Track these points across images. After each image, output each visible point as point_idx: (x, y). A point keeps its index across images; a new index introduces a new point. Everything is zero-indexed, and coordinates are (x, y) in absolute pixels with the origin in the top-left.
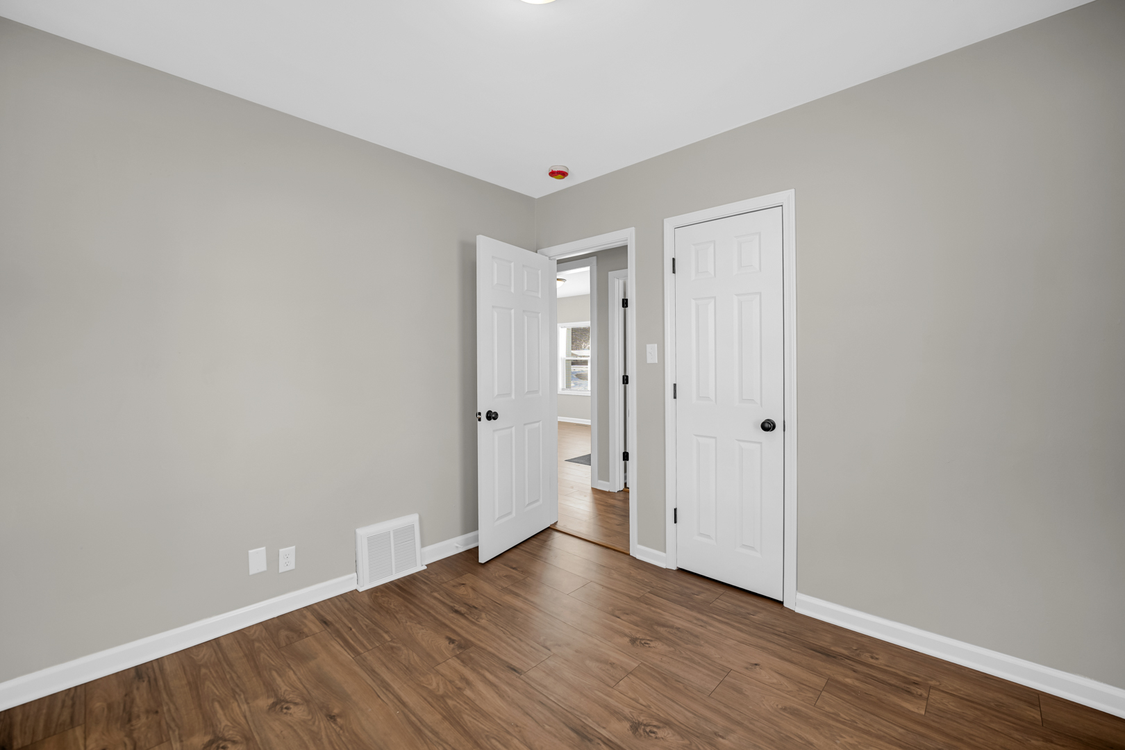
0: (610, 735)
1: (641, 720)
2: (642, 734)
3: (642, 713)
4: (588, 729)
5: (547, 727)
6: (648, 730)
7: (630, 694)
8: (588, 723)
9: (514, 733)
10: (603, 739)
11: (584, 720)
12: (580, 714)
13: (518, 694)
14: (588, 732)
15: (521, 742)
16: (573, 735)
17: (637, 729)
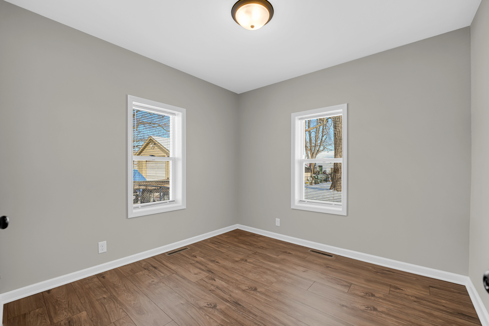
0: (226, 304)
1: (211, 309)
2: (213, 304)
3: (210, 312)
4: (234, 306)
5: (251, 306)
6: (210, 305)
7: (212, 321)
8: (234, 307)
9: (264, 303)
10: (229, 302)
11: (236, 309)
12: (238, 311)
13: (268, 320)
14: (235, 304)
15: (260, 301)
16: (241, 303)
17: (214, 306)
